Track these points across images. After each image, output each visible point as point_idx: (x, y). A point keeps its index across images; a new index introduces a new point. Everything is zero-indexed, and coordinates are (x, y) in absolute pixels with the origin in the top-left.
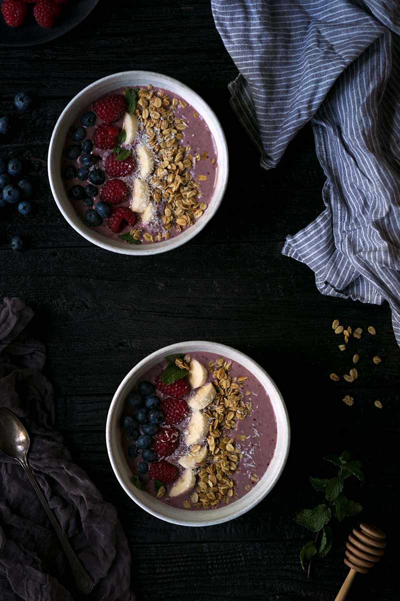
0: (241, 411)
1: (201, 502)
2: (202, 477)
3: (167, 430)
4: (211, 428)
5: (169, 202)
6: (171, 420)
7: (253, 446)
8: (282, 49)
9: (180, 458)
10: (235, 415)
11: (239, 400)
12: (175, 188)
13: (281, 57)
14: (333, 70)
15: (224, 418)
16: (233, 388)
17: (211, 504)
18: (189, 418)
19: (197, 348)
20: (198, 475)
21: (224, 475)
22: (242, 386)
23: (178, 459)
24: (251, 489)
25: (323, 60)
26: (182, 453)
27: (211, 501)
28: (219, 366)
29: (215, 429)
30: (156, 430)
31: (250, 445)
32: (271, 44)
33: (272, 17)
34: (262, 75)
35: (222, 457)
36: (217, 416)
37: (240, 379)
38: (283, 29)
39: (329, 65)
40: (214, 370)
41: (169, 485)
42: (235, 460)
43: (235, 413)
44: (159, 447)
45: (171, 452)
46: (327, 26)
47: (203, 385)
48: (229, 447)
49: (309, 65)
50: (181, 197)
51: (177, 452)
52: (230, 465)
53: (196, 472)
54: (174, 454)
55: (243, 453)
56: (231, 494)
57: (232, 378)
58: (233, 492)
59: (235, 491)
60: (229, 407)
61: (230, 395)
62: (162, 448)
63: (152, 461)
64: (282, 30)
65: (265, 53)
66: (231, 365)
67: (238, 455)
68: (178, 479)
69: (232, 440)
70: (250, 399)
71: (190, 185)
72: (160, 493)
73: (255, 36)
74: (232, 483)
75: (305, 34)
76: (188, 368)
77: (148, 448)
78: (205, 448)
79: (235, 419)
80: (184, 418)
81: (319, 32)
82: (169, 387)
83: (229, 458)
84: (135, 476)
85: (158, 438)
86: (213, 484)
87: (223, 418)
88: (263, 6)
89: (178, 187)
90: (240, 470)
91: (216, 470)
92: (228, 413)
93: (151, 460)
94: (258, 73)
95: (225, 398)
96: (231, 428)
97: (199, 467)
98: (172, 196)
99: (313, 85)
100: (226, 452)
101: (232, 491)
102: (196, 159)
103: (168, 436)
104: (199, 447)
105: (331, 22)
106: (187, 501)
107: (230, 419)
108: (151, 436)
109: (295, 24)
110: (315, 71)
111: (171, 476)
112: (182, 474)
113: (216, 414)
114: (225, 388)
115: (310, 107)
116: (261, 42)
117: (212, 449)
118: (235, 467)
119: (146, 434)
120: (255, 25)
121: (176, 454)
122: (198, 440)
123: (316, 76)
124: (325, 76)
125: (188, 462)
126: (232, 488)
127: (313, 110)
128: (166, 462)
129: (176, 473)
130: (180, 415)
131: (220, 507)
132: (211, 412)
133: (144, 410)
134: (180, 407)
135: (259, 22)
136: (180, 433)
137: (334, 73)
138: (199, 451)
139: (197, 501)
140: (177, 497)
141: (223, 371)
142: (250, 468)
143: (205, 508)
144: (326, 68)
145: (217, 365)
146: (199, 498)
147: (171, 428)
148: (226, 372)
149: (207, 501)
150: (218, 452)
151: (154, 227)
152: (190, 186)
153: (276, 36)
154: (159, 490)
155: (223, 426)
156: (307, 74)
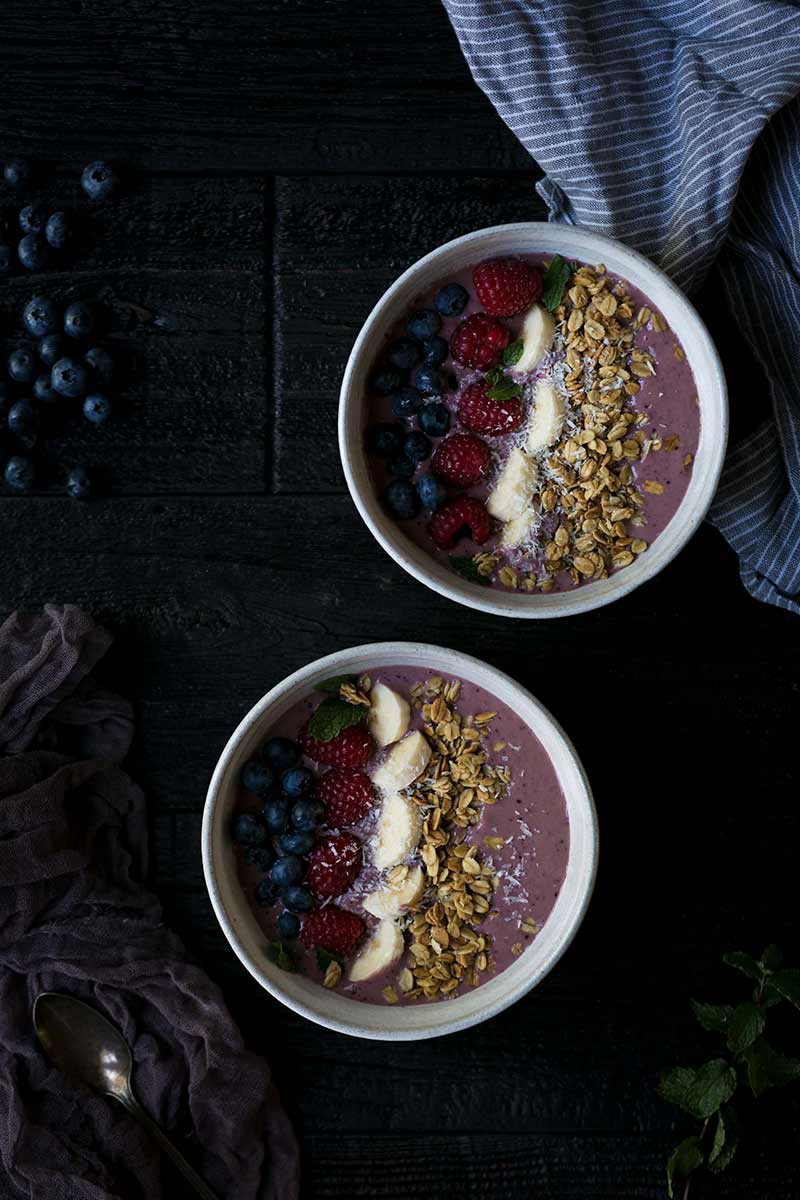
0: (487, 787)
1: (420, 987)
2: (417, 934)
3: (333, 839)
4: (426, 827)
5: (569, 516)
6: (340, 817)
7: (521, 858)
8: (629, 105)
9: (365, 897)
10: (475, 795)
11: (480, 762)
12: (591, 492)
13: (631, 122)
14: (742, 129)
15: (452, 806)
16: (467, 738)
17: (442, 990)
18: (377, 812)
19: (384, 658)
20: (407, 930)
21: (463, 926)
22: (484, 733)
23: (361, 899)
24: (523, 951)
25: (717, 113)
26: (370, 886)
27: (442, 983)
28: (433, 694)
29: (435, 828)
30: (309, 843)
31: (513, 857)
32: (602, 99)
33: (592, 44)
34: (599, 169)
35: (455, 888)
36: (436, 801)
37: (481, 719)
38: (620, 63)
39: (731, 121)
40: (423, 704)
41: (349, 956)
42: (484, 892)
43: (475, 790)
44: (318, 878)
45: (344, 886)
46: (717, 46)
47: (403, 738)
48: (470, 865)
49: (692, 129)
50: (599, 515)
51: (358, 887)
52: (474, 902)
53: (403, 925)
54: (353, 890)
55: (500, 874)
56: (482, 964)
57: (462, 719)
58: (487, 959)
59: (491, 957)
60: (460, 780)
61: (462, 754)
62: (324, 880)
63: (307, 911)
64: (619, 66)
65: (594, 120)
66: (460, 689)
67: (489, 880)
68: (366, 942)
69: (473, 850)
70: (505, 758)
71: (624, 494)
72: (331, 974)
73: (565, 88)
74: (481, 941)
75: (670, 67)
76: (367, 703)
77: (296, 883)
78: (418, 872)
79: (476, 804)
80: (366, 812)
81: (700, 59)
82: (330, 748)
83: (472, 887)
84: (275, 944)
85: (314, 859)
86: (441, 946)
87: (449, 804)
88: (569, 24)
89: (598, 492)
90: (496, 912)
91: (445, 916)
92: (459, 793)
93: (306, 907)
94: (587, 165)
95: (451, 762)
96: (470, 824)
97: (409, 913)
98: (579, 506)
99: (707, 171)
100: (463, 876)
101: (483, 958)
102: (652, 445)
103: (336, 854)
104: (405, 871)
105: (723, 38)
106: (390, 988)
107: (465, 805)
108: (299, 857)
109: (645, 50)
110: (705, 139)
111: (351, 938)
112: (374, 931)
113: (435, 796)
114: (449, 740)
115: (712, 218)
116: (580, 99)
117: (432, 872)
118: (486, 905)
119: (289, 853)
120: (558, 65)
121: (357, 889)
122: (401, 856)
123: (710, 148)
124: (728, 146)
125: (384, 904)
126: (485, 951)
127: (719, 221)
128: (338, 908)
129: (360, 930)
130: (358, 807)
131: (460, 995)
132: (423, 793)
133: (282, 805)
134: (357, 788)
135: (565, 57)
136: (360, 842)
137: (746, 135)
138: (406, 878)
139: (410, 985)
140: (368, 982)
141: (443, 704)
142: (517, 906)
143: (430, 998)
144: (727, 127)
145: (429, 691)
146: (415, 978)
147: (342, 834)
148: (450, 706)
149: (433, 984)
150: (448, 878)
151: (523, 560)
152: (623, 497)
153: (607, 80)
154: (328, 971)
155: (451, 822)
156: (691, 150)
